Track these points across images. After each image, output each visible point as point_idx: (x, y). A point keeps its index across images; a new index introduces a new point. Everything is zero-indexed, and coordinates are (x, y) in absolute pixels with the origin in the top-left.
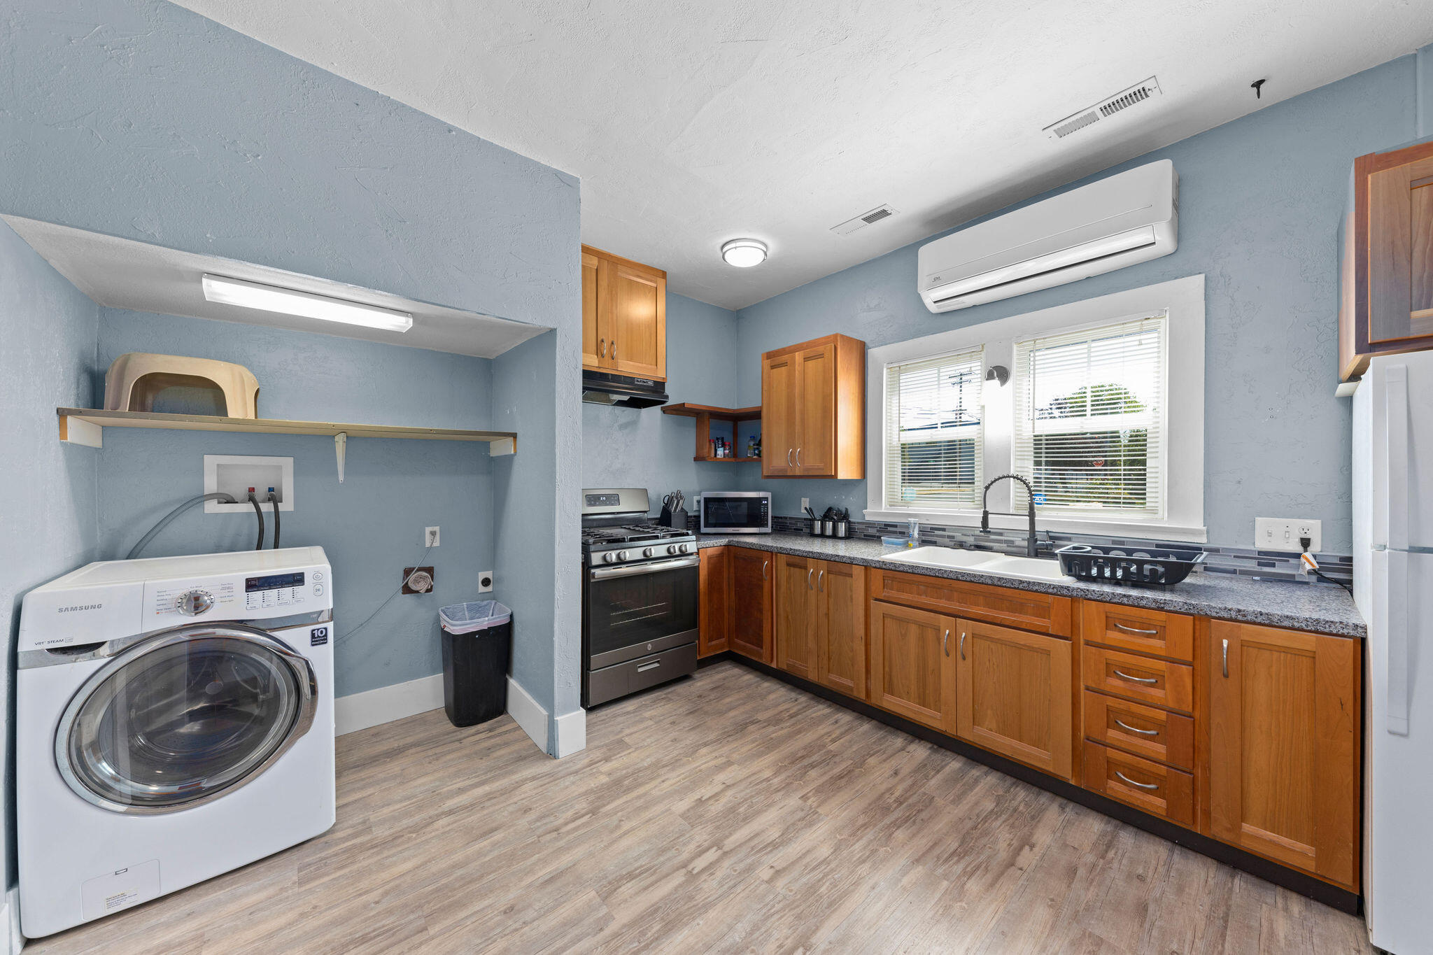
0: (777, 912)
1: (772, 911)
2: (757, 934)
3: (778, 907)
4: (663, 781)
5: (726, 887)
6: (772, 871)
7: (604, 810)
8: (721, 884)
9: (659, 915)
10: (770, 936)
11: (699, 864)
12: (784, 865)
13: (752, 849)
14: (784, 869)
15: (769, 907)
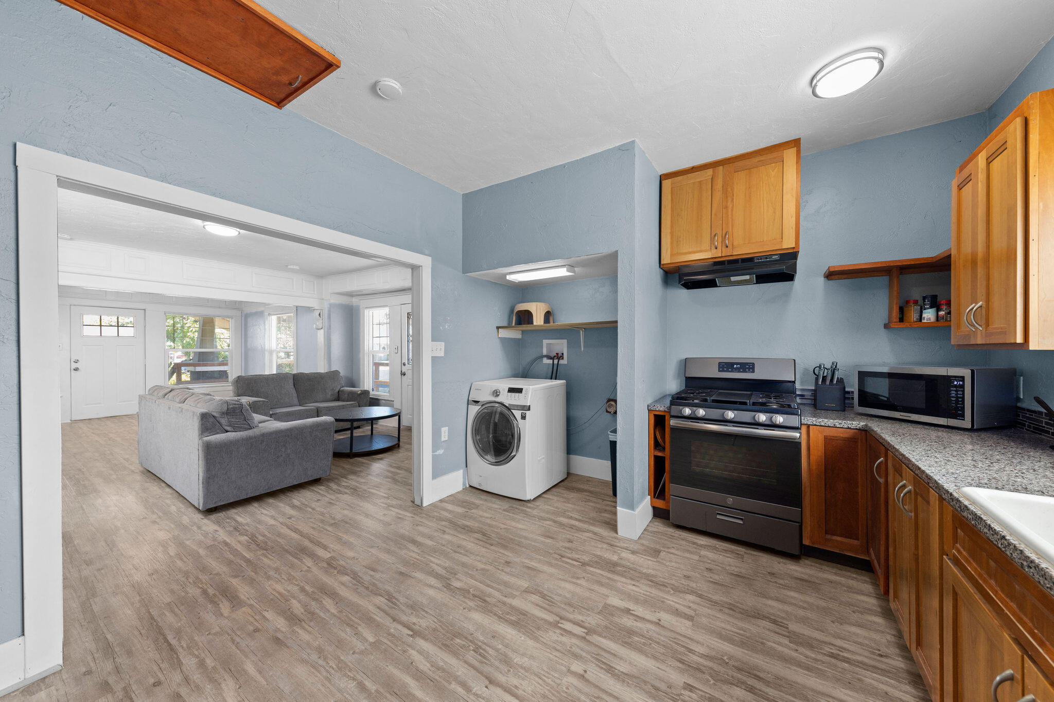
0: (544, 681)
1: (544, 678)
2: (523, 671)
3: (549, 681)
4: (634, 585)
5: (554, 645)
6: (582, 672)
7: (588, 568)
8: (556, 642)
9: (522, 617)
10: (523, 679)
11: (568, 626)
12: (591, 679)
13: (598, 655)
14: (587, 681)
15: (547, 675)
